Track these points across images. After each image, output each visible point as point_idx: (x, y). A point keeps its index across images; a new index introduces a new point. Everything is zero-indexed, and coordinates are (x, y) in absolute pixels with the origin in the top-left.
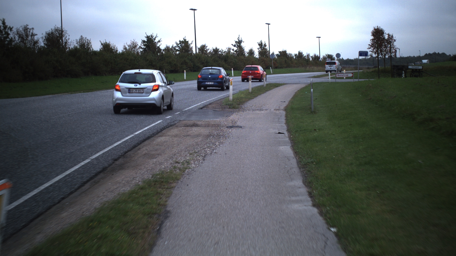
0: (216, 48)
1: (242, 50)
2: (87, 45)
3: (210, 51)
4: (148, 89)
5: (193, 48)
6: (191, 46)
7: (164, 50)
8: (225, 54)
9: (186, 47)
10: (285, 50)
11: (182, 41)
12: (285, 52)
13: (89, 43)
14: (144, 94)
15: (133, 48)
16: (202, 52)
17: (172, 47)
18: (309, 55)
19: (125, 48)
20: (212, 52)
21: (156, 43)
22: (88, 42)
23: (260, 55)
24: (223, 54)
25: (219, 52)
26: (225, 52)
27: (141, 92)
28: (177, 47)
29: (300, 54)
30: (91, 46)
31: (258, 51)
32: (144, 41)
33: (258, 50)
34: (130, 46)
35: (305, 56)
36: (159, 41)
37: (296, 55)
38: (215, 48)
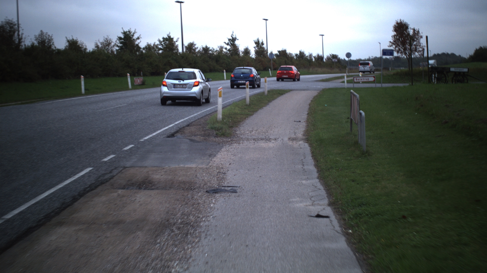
0: (206, 47)
1: (237, 49)
2: (47, 42)
3: (199, 50)
4: (190, 85)
5: (179, 46)
6: (177, 43)
7: (144, 49)
8: (216, 54)
9: (170, 44)
10: (285, 49)
11: (166, 38)
12: (285, 51)
13: (50, 40)
14: (187, 89)
15: (106, 46)
16: (190, 52)
17: (154, 45)
18: (312, 55)
19: (97, 46)
20: (202, 51)
21: (135, 40)
22: (50, 38)
23: (257, 55)
24: (214, 54)
25: (209, 51)
26: (216, 51)
27: (184, 87)
28: (160, 45)
29: (302, 54)
30: (53, 43)
31: (255, 51)
32: (120, 38)
33: (254, 49)
34: (103, 44)
35: (307, 57)
36: (138, 38)
37: (296, 55)
38: (204, 46)
